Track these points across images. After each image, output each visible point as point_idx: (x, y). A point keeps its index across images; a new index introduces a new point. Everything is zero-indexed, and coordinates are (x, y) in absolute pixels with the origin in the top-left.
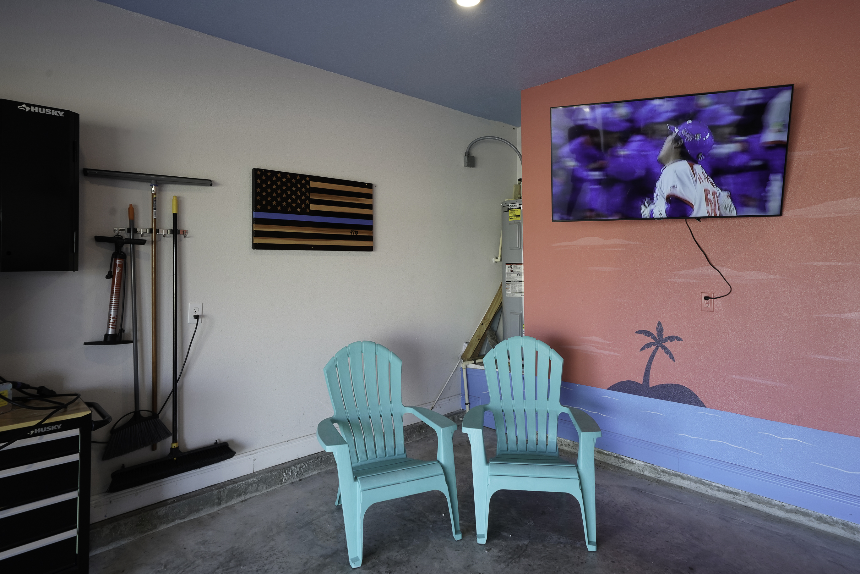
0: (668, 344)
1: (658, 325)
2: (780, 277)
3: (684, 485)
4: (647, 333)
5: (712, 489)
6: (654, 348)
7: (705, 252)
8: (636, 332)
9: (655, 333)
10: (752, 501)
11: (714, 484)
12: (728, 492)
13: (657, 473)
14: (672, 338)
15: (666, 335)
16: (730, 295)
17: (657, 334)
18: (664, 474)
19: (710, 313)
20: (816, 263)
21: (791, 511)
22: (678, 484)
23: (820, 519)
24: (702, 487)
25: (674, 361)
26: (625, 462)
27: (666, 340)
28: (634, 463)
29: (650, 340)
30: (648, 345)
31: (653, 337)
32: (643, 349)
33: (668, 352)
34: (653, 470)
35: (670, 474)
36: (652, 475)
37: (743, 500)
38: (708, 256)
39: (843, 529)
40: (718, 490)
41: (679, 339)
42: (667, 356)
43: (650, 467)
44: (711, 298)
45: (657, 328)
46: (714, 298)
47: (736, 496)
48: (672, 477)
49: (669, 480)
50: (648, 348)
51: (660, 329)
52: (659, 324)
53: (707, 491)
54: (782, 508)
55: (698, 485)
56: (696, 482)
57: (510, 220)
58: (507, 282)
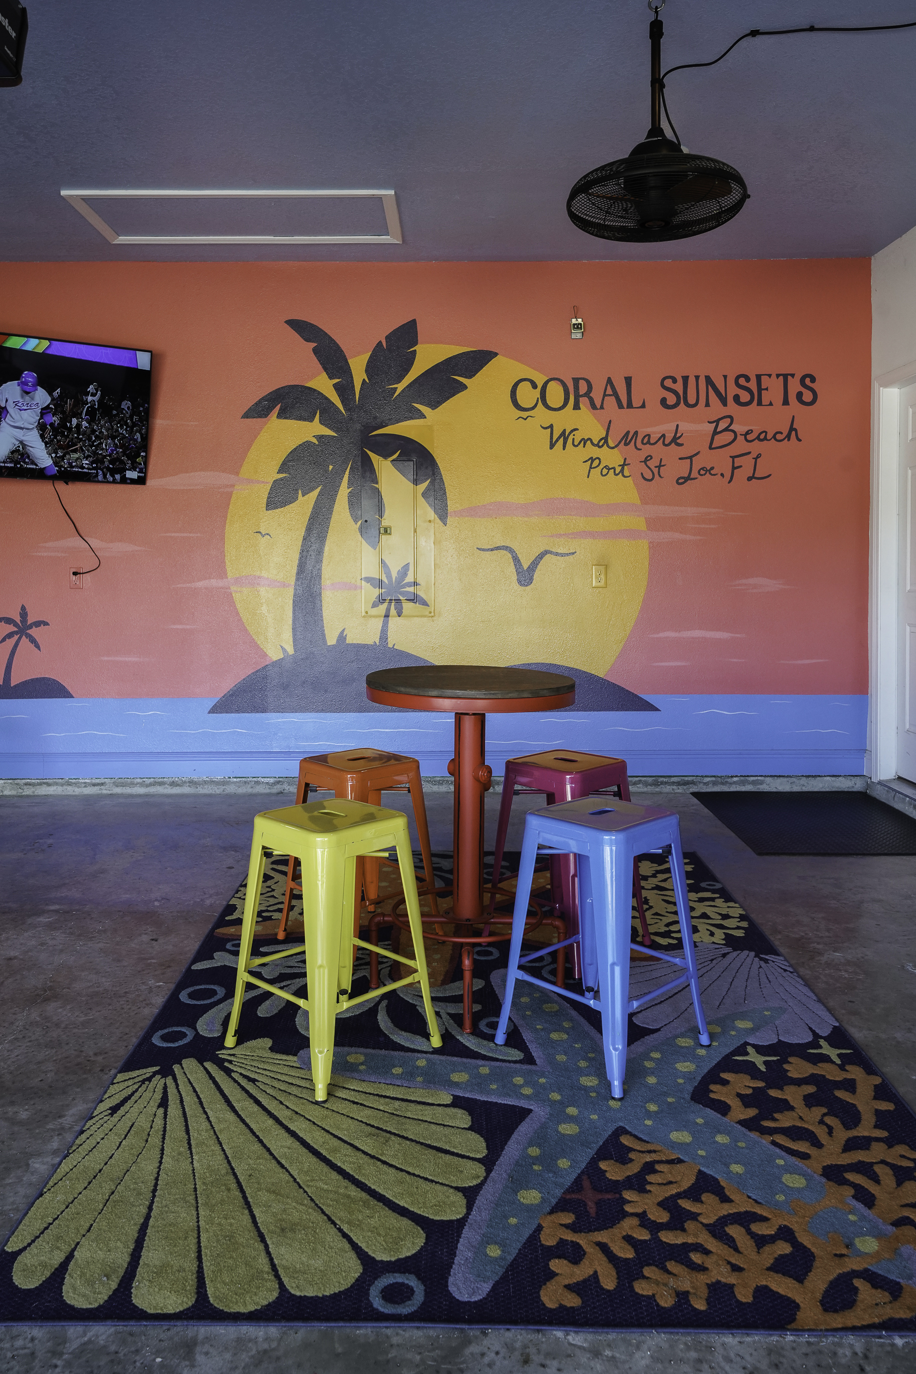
0: (33, 632)
1: (21, 609)
2: (144, 549)
3: (49, 793)
4: (9, 621)
5: (79, 787)
6: (16, 637)
7: (74, 521)
9: (18, 619)
10: (117, 786)
11: (80, 781)
12: (94, 785)
13: (20, 788)
14: (38, 624)
15: (30, 620)
16: (98, 569)
17: (20, 620)
18: (28, 786)
19: (78, 591)
20: (173, 534)
21: (150, 785)
22: (44, 793)
23: (173, 784)
24: (69, 788)
25: (40, 650)
27: (30, 627)
29: (12, 628)
31: (16, 625)
32: (3, 640)
33: (33, 641)
34: (15, 786)
35: (33, 785)
36: (14, 793)
37: (108, 789)
38: (77, 525)
39: (189, 786)
40: (85, 787)
41: (46, 624)
42: (32, 646)
43: (11, 783)
44: (80, 573)
45: (20, 613)
46: (83, 573)
47: (102, 787)
48: (37, 787)
49: (34, 792)
50: (9, 638)
51: (24, 614)
52: (23, 608)
53: (75, 792)
54: (142, 785)
55: (65, 787)
56: (62, 785)
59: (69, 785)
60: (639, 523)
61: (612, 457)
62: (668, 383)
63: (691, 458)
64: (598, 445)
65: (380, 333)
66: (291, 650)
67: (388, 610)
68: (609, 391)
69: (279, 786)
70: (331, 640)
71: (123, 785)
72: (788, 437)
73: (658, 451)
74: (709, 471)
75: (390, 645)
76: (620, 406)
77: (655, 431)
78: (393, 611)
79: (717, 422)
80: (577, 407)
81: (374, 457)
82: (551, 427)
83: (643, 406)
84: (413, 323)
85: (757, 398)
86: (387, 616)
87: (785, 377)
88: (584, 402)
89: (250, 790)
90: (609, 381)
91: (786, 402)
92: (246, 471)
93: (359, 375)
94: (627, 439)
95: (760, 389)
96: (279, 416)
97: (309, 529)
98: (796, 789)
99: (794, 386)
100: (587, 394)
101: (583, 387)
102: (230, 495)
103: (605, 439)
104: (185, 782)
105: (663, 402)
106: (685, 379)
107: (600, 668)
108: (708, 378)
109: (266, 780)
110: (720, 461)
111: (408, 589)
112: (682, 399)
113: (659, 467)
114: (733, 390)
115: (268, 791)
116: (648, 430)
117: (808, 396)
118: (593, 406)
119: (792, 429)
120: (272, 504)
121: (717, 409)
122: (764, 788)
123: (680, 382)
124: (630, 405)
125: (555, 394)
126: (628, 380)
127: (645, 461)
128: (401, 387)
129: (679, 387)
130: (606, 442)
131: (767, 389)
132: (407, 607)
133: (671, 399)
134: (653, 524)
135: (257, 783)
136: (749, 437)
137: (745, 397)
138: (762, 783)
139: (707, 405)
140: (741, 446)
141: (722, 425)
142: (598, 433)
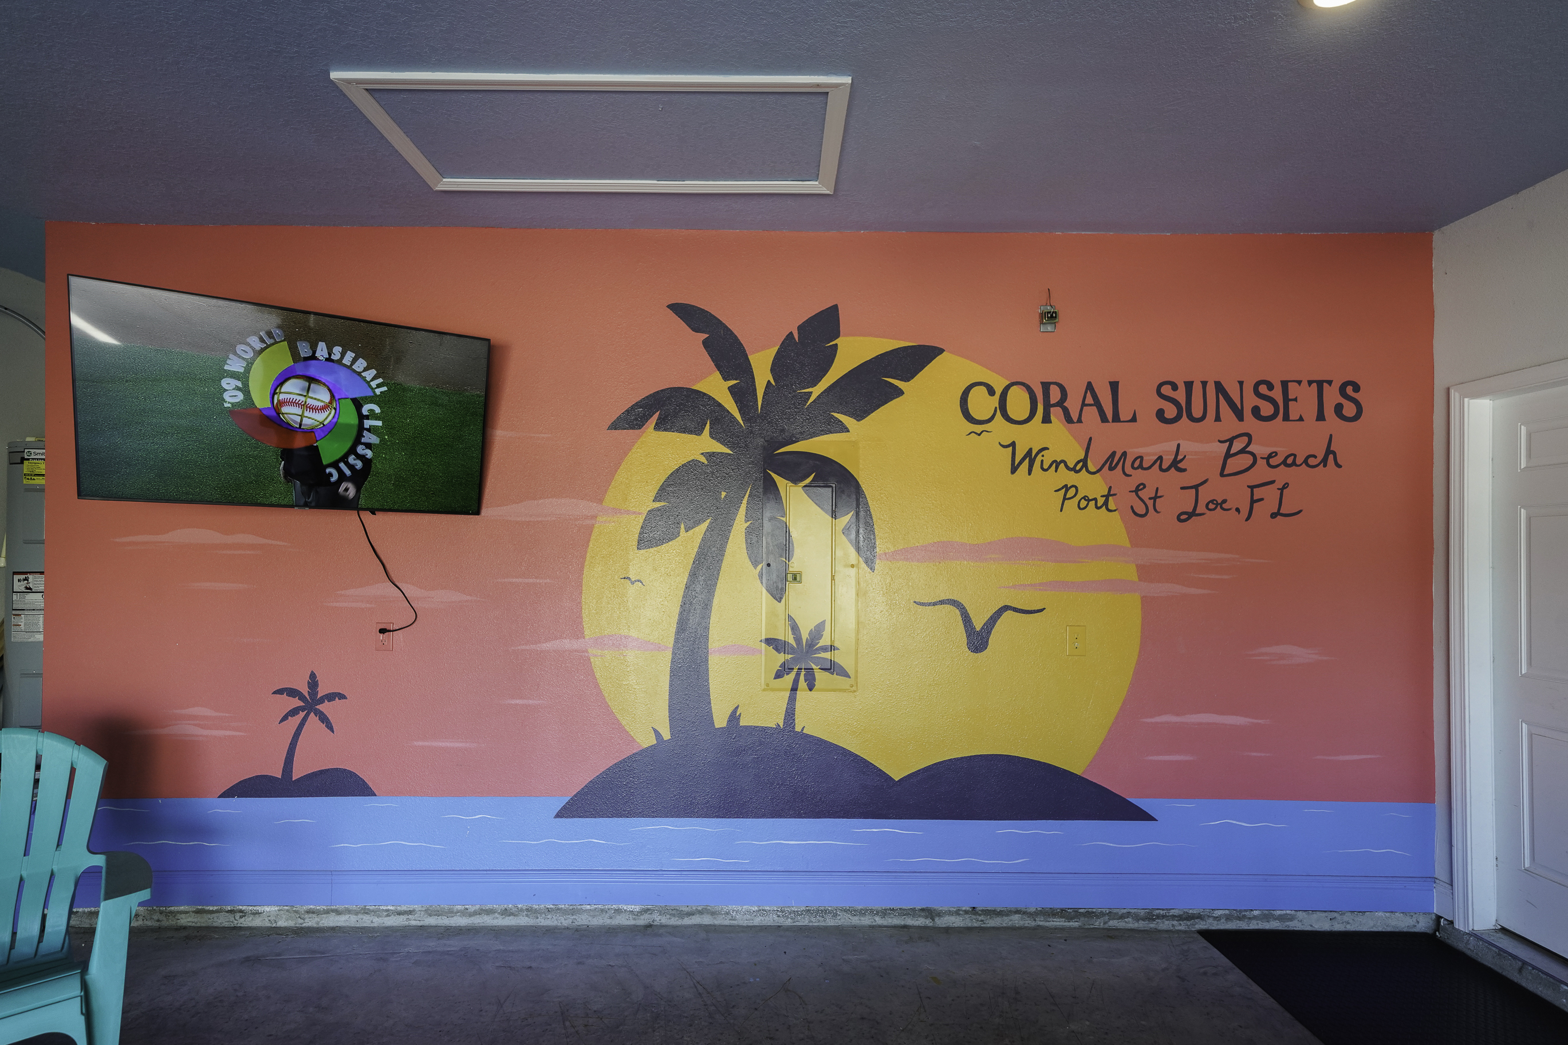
0: (324, 707)
1: (310, 677)
2: (475, 598)
3: (339, 924)
4: (292, 693)
5: (379, 916)
6: (302, 714)
7: (384, 561)
8: (274, 693)
9: (305, 690)
11: (382, 908)
12: (400, 913)
13: (299, 917)
14: (331, 697)
15: (321, 692)
16: (414, 624)
17: (308, 691)
18: (310, 915)
19: (388, 652)
20: (514, 580)
21: (474, 914)
22: (331, 924)
23: (506, 913)
24: (366, 917)
25: (333, 732)
26: (245, 916)
27: (321, 701)
28: (261, 913)
29: (297, 703)
30: (294, 712)
31: (302, 697)
32: (285, 718)
33: (324, 719)
34: (293, 915)
35: (318, 913)
36: (291, 924)
37: (419, 919)
38: (387, 567)
39: (527, 916)
40: (388, 916)
41: (342, 697)
42: (323, 726)
43: (288, 911)
44: (390, 631)
45: (309, 683)
46: (393, 631)
47: (410, 916)
48: (323, 916)
49: (318, 923)
50: (293, 716)
51: (313, 683)
52: (313, 676)
53: (372, 922)
54: (465, 913)
55: (360, 916)
56: (357, 913)
57: (25, 482)
58: (14, 612)
59: (367, 913)
60: (1129, 572)
61: (1093, 485)
62: (1166, 390)
63: (1196, 487)
64: (1074, 469)
65: (791, 323)
66: (666, 735)
67: (796, 681)
68: (1089, 400)
69: (646, 916)
70: (720, 721)
71: (438, 913)
72: (1324, 462)
73: (1153, 478)
74: (1219, 504)
75: (798, 729)
76: (1104, 419)
77: (1150, 452)
78: (802, 684)
79: (1231, 441)
80: (1046, 419)
81: (780, 482)
82: (1013, 445)
83: (1134, 419)
84: (834, 310)
85: (1283, 411)
86: (794, 689)
87: (1320, 384)
88: (1056, 413)
89: (608, 922)
90: (1090, 387)
91: (1321, 417)
92: (611, 499)
93: (762, 376)
94: (1112, 462)
95: (1286, 400)
96: (658, 427)
97: (693, 575)
98: (1338, 927)
99: (1332, 396)
100: (1060, 404)
101: (1055, 395)
102: (590, 529)
103: (1084, 462)
104: (522, 910)
105: (1160, 414)
106: (1189, 385)
107: (1076, 764)
108: (1219, 387)
109: (630, 908)
110: (1236, 491)
111: (823, 655)
112: (1184, 411)
113: (1154, 499)
114: (1251, 400)
115: (631, 922)
116: (1140, 451)
117: (1349, 410)
118: (1069, 419)
119: (1329, 451)
120: (644, 542)
121: (1230, 425)
122: (1295, 925)
123: (1182, 388)
124: (1116, 418)
125: (1018, 403)
126: (1114, 386)
127: (1137, 490)
128: (816, 391)
129: (1180, 396)
130: (1085, 465)
131: (1295, 400)
132: (820, 676)
133: (1171, 412)
134: (1146, 572)
135: (618, 911)
136: (1273, 462)
137: (1267, 409)
138: (1292, 918)
139: (1218, 419)
140: (1261, 473)
141: (1237, 446)
142: (1074, 453)
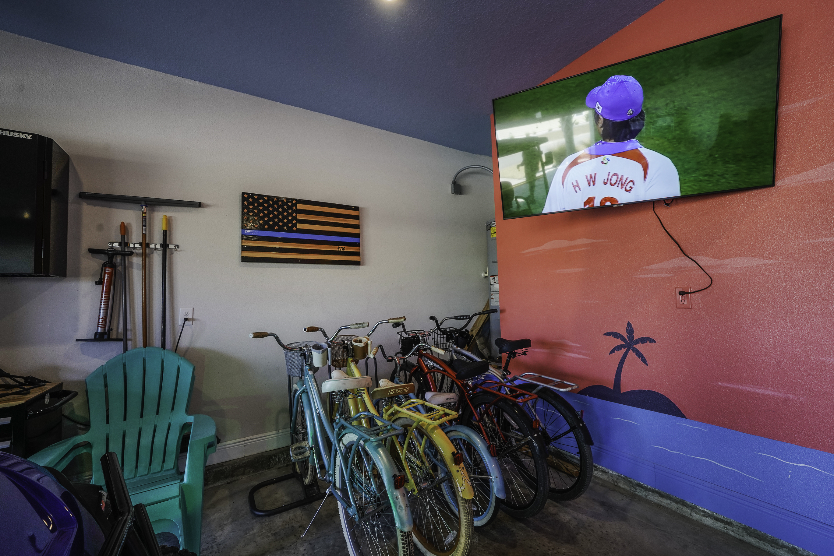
0: (639, 347)
1: (627, 326)
3: (662, 504)
4: (617, 335)
5: (696, 513)
6: (624, 350)
7: (678, 241)
8: (605, 334)
9: (625, 335)
10: (751, 535)
11: (699, 507)
12: (717, 519)
13: (632, 486)
14: (644, 340)
15: (636, 337)
16: (710, 288)
17: (627, 335)
18: (640, 488)
19: (688, 310)
22: (657, 501)
24: (684, 509)
25: (647, 365)
27: (637, 342)
28: (607, 473)
29: (619, 342)
30: (618, 348)
31: (623, 339)
32: (612, 352)
33: (639, 355)
34: (628, 483)
35: (646, 489)
36: (626, 488)
37: (738, 533)
38: (683, 246)
40: (704, 516)
41: (652, 341)
42: (639, 360)
43: (624, 478)
44: (688, 293)
45: (627, 329)
46: (691, 293)
47: (727, 526)
48: (649, 492)
49: (646, 496)
50: (618, 350)
51: (630, 330)
52: (629, 325)
53: (691, 515)
55: (680, 506)
56: (677, 502)
57: (492, 237)
58: (492, 293)
59: (685, 506)
